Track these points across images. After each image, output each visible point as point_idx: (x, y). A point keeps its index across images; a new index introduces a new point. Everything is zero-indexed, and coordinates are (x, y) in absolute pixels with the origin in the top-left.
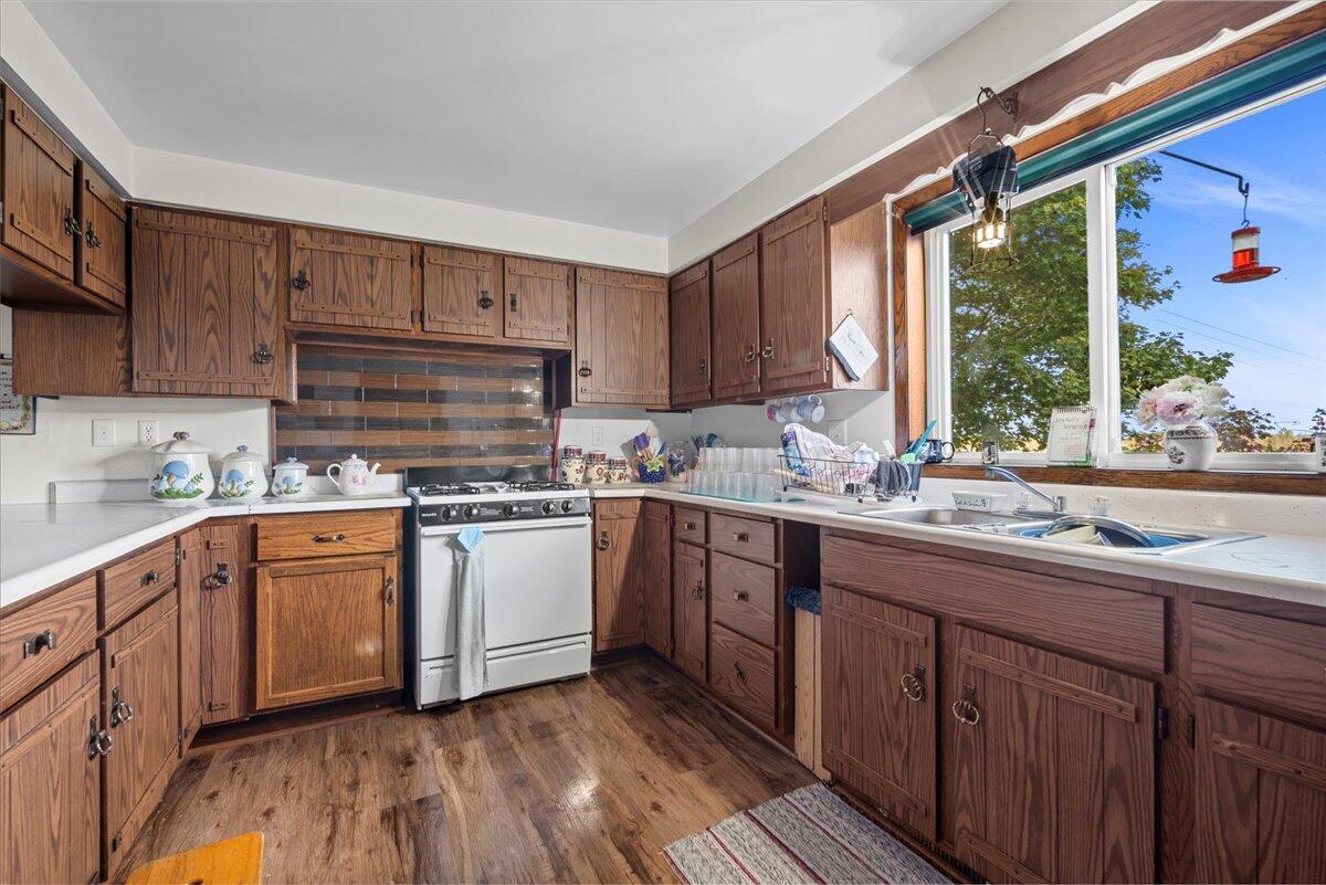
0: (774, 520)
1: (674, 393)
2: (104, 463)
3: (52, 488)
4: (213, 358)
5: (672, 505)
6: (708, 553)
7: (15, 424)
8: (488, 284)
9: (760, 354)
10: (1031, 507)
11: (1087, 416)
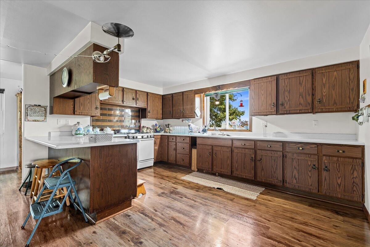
0: (189, 136)
1: (163, 116)
2: (60, 128)
3: (50, 133)
4: (89, 108)
5: (168, 136)
6: (176, 143)
7: (43, 120)
8: (134, 96)
9: (183, 112)
10: (220, 134)
11: (225, 123)
